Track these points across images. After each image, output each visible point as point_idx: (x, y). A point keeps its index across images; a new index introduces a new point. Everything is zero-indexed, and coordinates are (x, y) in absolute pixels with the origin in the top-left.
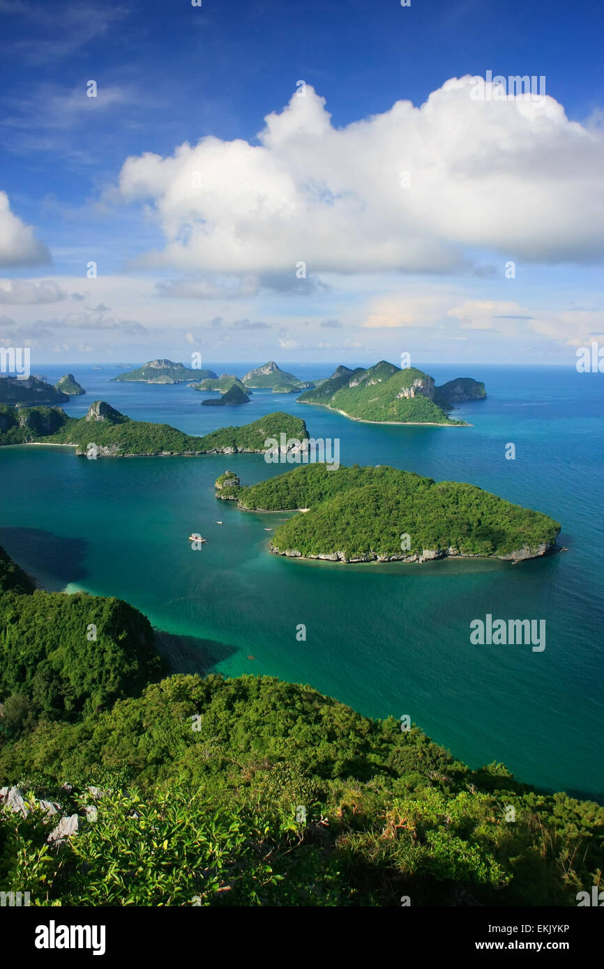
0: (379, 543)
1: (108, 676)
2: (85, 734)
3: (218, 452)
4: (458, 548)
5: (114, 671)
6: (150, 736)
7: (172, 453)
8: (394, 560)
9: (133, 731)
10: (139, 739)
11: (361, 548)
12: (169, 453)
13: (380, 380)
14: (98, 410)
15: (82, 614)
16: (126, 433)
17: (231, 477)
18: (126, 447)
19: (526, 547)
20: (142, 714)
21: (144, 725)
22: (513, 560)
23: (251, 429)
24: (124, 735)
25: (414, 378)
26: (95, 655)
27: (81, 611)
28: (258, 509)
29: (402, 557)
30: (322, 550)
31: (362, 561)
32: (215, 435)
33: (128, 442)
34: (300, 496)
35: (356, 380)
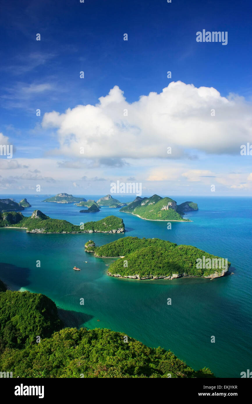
0: (154, 271)
1: (37, 328)
2: (26, 354)
3: (86, 232)
4: (187, 273)
5: (40, 326)
6: (55, 355)
7: (67, 232)
8: (160, 278)
9: (47, 353)
10: (49, 357)
11: (146, 273)
12: (66, 232)
13: (154, 203)
14: (36, 214)
15: (26, 300)
16: (48, 224)
17: (92, 243)
18: (47, 229)
19: (216, 273)
20: (51, 345)
21: (52, 350)
22: (211, 278)
23: (100, 223)
24: (43, 355)
25: (169, 201)
26: (31, 319)
27: (26, 299)
28: (103, 256)
29: (164, 277)
30: (130, 274)
31: (146, 279)
32: (85, 225)
33: (49, 227)
34: (120, 251)
35: (144, 202)
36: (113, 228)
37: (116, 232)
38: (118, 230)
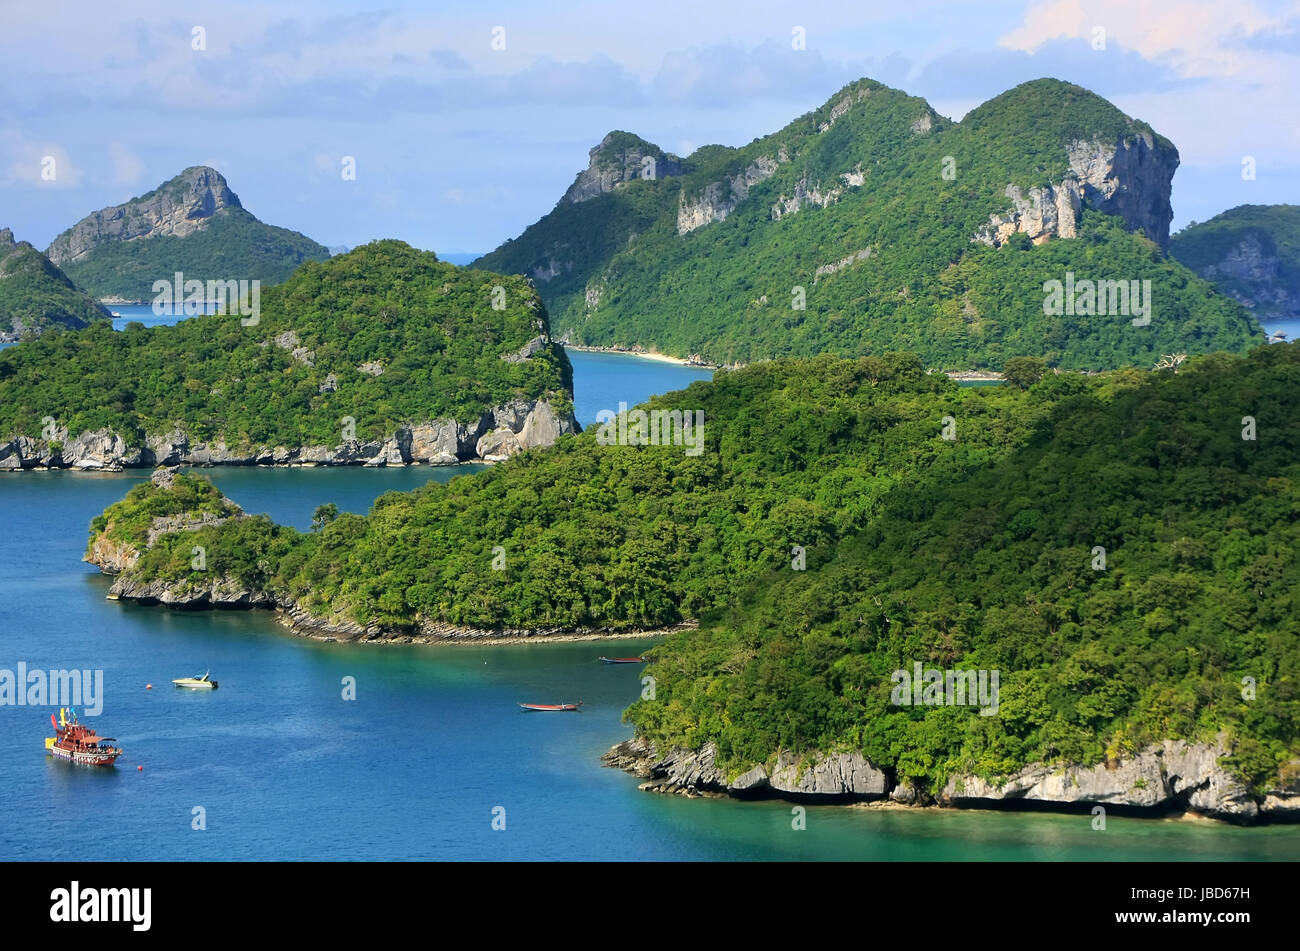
13: (856, 180)
17: (190, 504)
23: (223, 336)
25: (1073, 134)
35: (712, 189)
36: (410, 397)
37: (466, 452)
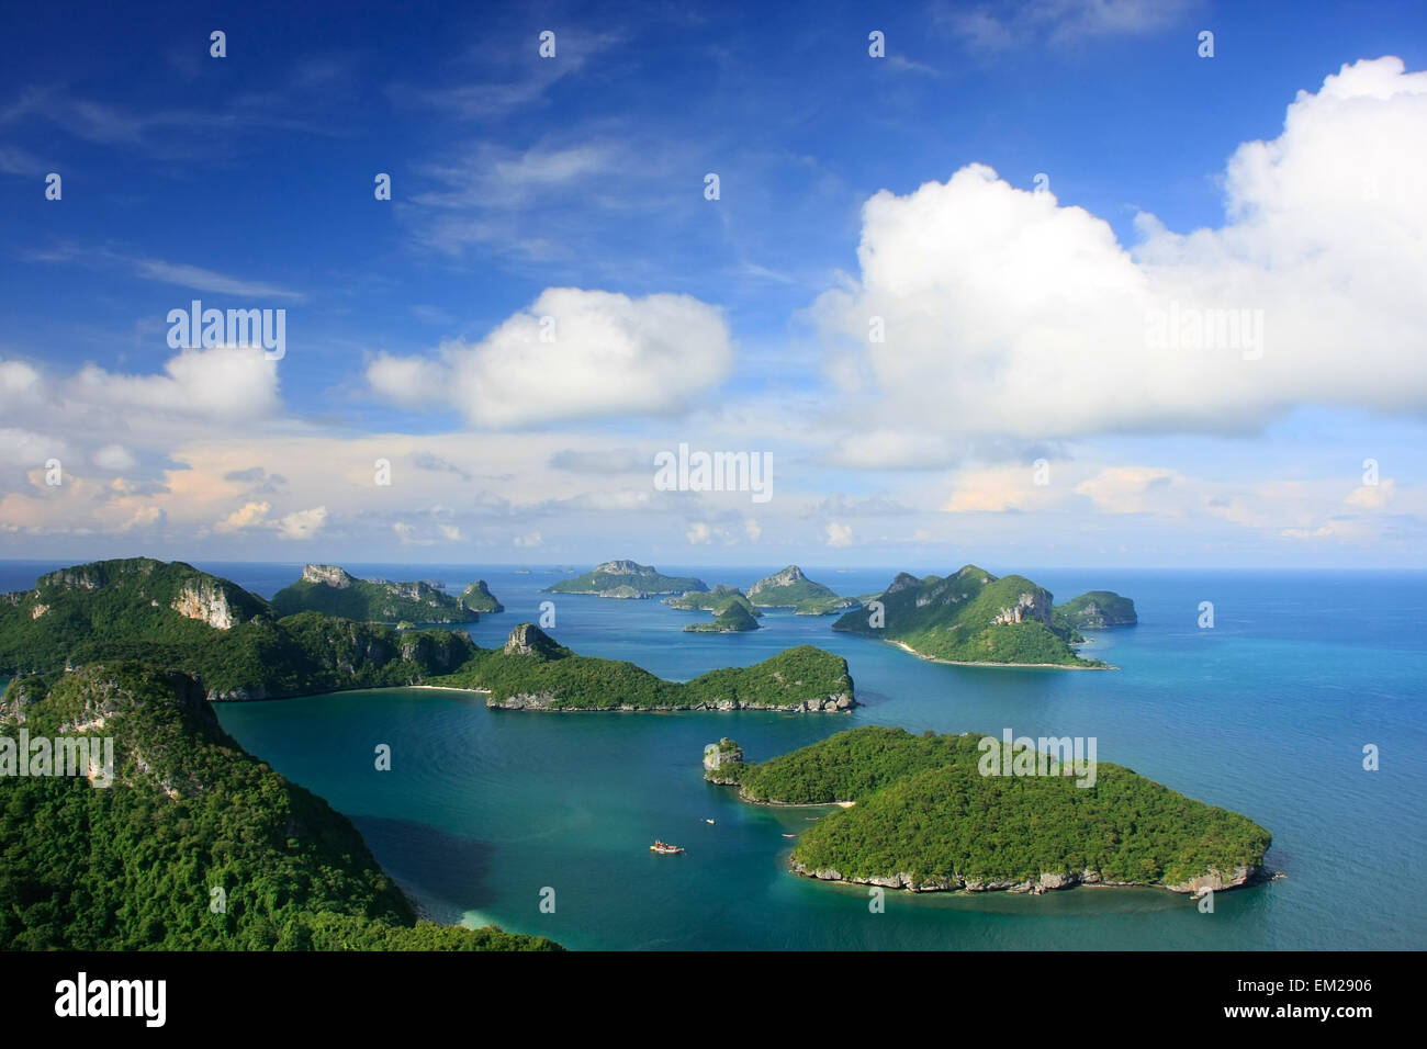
0: (968, 860)
3: (708, 708)
4: (1099, 870)
7: (636, 708)
8: (993, 889)
11: (939, 867)
12: (631, 708)
13: (965, 596)
14: (523, 638)
16: (566, 675)
17: (730, 749)
18: (564, 696)
19: (1214, 871)
22: (1191, 893)
23: (760, 672)
25: (1020, 592)
28: (771, 800)
29: (1006, 884)
30: (876, 870)
31: (940, 890)
32: (705, 681)
33: (569, 688)
34: (839, 780)
35: (926, 595)
36: (808, 692)
37: (822, 708)
38: (829, 700)
